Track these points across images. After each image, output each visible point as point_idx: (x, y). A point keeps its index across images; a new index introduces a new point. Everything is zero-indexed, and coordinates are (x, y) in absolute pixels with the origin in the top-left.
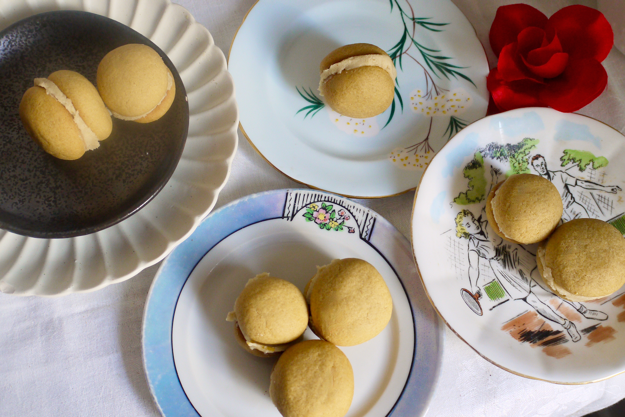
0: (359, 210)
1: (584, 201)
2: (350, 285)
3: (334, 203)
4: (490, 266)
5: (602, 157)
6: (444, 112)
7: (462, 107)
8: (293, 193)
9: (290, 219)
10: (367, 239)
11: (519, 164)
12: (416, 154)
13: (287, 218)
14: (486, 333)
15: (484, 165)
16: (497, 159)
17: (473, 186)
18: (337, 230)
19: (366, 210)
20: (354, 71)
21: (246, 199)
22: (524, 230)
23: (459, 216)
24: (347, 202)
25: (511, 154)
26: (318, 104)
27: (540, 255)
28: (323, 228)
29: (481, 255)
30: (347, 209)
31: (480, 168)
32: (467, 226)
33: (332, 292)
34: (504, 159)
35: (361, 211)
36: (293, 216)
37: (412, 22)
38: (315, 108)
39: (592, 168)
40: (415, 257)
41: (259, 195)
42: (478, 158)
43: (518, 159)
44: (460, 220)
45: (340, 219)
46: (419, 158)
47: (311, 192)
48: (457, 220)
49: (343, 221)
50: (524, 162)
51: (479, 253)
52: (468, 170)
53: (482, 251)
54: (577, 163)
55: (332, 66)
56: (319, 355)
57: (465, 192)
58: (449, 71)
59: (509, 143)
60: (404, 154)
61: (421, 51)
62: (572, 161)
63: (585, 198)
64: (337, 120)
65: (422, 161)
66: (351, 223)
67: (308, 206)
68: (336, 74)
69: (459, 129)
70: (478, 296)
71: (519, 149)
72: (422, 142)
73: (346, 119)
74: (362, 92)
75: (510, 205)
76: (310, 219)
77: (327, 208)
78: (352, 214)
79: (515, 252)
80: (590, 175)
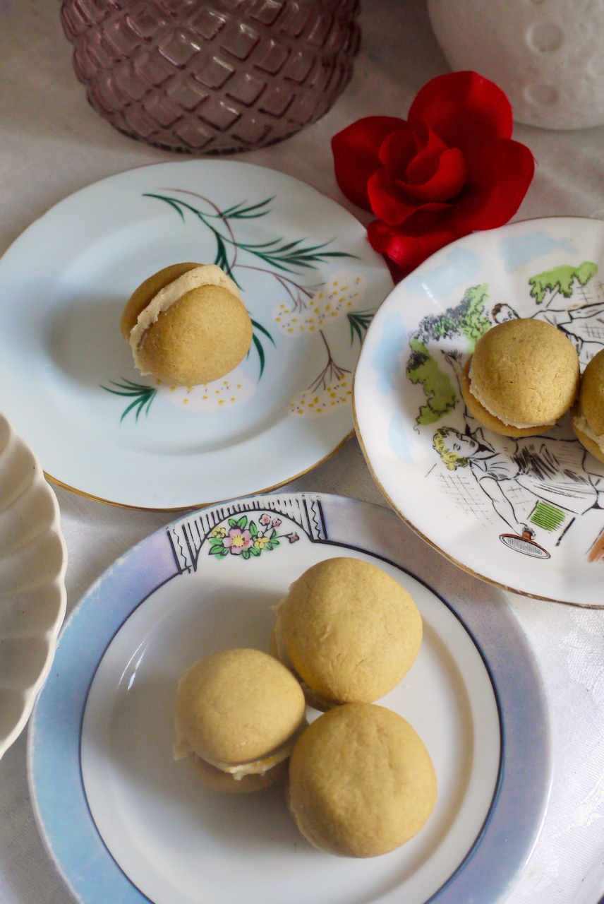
0: (288, 503)
1: (596, 335)
2: (337, 597)
3: (245, 511)
4: (520, 487)
5: (585, 263)
6: (333, 314)
7: (355, 295)
8: (176, 527)
9: (192, 568)
10: (323, 537)
11: (478, 330)
12: (327, 387)
13: (187, 571)
14: (571, 576)
15: (431, 354)
16: (445, 337)
17: (432, 391)
18: (272, 549)
19: (299, 496)
20: (175, 307)
21: (110, 572)
22: (538, 400)
23: (437, 441)
24: (264, 501)
25: (459, 322)
26: (145, 393)
27: (580, 427)
28: (249, 557)
29: (499, 479)
30: (270, 510)
31: (428, 360)
32: (456, 449)
33: (315, 623)
34: (454, 333)
35: (292, 503)
36: (195, 561)
37: (220, 221)
38: (145, 400)
39: (580, 286)
40: (408, 522)
41: (127, 557)
42: (418, 349)
43: (473, 325)
44: (441, 446)
45: (267, 530)
46: (333, 391)
47: (203, 513)
48: (438, 447)
49: (274, 531)
50: (483, 324)
51: (494, 477)
52: (412, 371)
53: (497, 472)
54: (557, 289)
55: (140, 318)
56: (348, 725)
57: (425, 404)
58: (310, 258)
59: (449, 307)
60: (310, 398)
61: (256, 253)
62: (548, 290)
63: (595, 330)
64: (186, 401)
65: (341, 392)
66: (286, 527)
67: (209, 537)
68: (152, 325)
69: (367, 324)
70: (528, 535)
71: (467, 310)
72: (326, 369)
73: (198, 390)
74: (203, 331)
75: (499, 376)
76: (222, 554)
77: (239, 524)
78: (280, 513)
79: (543, 450)
80: (582, 296)
